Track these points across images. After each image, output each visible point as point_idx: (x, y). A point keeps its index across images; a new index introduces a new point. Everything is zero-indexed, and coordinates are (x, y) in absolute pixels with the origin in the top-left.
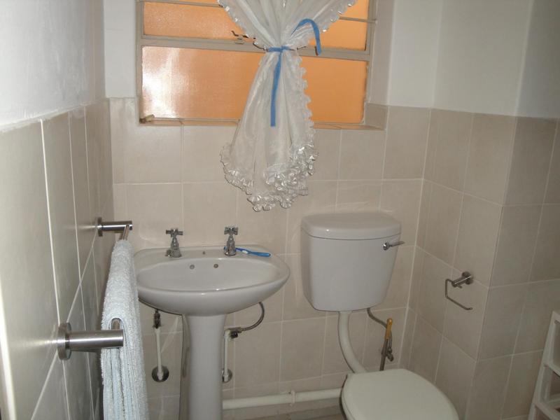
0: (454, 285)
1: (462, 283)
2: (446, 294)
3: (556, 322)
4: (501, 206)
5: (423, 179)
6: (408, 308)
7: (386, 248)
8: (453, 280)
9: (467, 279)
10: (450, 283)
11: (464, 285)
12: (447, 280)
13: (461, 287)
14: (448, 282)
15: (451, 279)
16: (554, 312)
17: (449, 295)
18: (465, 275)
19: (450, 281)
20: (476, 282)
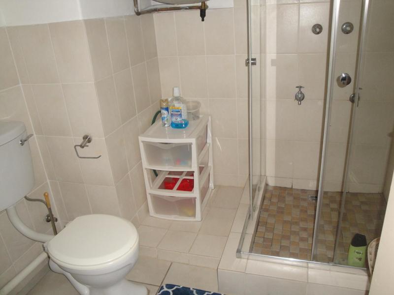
0: (82, 146)
1: (86, 143)
2: (78, 155)
3: (143, 142)
4: (93, 83)
5: (21, 85)
6: (48, 181)
7: (22, 144)
8: (80, 144)
9: (87, 139)
10: (79, 147)
11: (88, 144)
12: (75, 146)
13: (88, 146)
14: (77, 147)
15: (77, 144)
16: (139, 137)
17: (80, 155)
18: (85, 137)
19: (78, 146)
20: (94, 139)
